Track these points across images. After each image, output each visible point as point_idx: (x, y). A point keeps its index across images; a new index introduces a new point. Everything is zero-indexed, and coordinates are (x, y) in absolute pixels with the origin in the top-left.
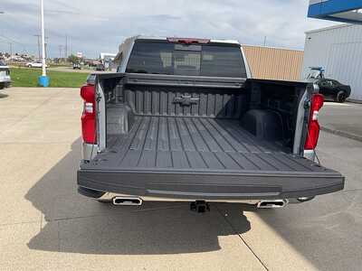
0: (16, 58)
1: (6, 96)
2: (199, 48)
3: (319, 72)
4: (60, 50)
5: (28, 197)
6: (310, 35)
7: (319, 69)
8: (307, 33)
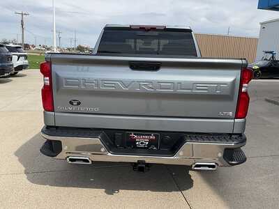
0: (39, 48)
1: (25, 75)
2: (156, 33)
3: (271, 55)
4: (71, 42)
5: (17, 154)
6: (264, 25)
7: (271, 53)
8: (262, 24)
